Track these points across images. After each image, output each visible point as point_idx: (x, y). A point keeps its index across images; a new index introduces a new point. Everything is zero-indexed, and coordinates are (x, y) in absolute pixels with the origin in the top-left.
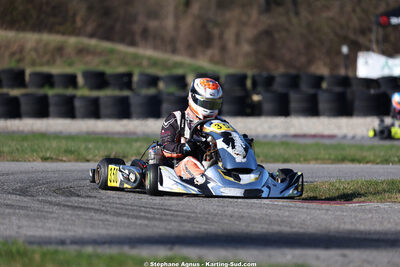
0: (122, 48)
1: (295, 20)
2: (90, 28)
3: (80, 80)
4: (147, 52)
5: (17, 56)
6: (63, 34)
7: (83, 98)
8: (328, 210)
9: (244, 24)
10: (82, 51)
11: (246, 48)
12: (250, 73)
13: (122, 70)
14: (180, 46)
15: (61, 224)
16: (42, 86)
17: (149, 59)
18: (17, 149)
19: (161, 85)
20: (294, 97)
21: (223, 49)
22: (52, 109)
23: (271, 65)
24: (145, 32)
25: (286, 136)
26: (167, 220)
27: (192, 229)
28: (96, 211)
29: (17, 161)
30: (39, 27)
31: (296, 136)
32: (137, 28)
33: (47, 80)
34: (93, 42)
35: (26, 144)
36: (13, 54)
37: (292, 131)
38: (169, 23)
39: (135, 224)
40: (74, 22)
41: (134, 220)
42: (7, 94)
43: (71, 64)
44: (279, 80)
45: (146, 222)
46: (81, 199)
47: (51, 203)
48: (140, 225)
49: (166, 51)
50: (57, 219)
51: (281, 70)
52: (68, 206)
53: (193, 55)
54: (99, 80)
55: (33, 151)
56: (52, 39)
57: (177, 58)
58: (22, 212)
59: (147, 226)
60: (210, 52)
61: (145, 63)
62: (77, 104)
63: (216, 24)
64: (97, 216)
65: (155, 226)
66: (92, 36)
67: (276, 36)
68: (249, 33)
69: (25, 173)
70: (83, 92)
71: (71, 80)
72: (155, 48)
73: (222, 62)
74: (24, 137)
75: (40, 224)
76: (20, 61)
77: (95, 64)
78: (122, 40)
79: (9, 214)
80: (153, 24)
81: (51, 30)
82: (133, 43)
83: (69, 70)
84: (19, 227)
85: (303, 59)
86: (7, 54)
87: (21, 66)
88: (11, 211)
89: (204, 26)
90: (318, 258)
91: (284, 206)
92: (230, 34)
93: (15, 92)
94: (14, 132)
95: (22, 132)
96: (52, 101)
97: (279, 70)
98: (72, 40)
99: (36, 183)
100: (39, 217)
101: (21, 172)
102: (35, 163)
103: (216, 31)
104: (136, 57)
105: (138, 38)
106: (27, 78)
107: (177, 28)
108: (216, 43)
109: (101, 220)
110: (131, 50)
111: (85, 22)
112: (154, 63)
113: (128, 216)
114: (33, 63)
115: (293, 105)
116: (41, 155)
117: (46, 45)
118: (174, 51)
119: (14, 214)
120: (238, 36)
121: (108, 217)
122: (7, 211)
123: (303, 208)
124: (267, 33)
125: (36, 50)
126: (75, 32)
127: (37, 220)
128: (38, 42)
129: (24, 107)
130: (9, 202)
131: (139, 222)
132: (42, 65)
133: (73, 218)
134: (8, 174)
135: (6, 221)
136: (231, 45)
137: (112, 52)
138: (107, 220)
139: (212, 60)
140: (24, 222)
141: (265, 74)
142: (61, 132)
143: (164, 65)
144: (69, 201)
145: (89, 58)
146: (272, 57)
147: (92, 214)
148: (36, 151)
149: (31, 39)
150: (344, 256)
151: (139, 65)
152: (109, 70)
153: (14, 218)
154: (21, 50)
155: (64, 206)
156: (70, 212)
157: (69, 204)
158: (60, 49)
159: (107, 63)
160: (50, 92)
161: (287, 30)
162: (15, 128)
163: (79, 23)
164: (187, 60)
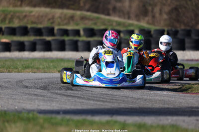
0: (103, 16)
1: (189, 3)
2: (87, 7)
3: (82, 33)
4: (115, 18)
5: (51, 21)
6: (74, 9)
7: (83, 41)
8: (194, 97)
9: (164, 5)
10: (83, 18)
11: (165, 16)
12: (166, 29)
13: (103, 27)
14: (132, 15)
15: (59, 104)
16: (62, 35)
17: (116, 22)
18: (47, 67)
19: (122, 35)
20: (187, 40)
21: (154, 17)
22: (67, 47)
23: (177, 25)
24: (114, 9)
25: (183, 60)
26: (113, 102)
27: (124, 107)
28: (78, 97)
29: (46, 72)
30: (62, 6)
31: (188, 60)
32: (110, 7)
33: (65, 32)
34: (89, 14)
35: (51, 64)
36: (49, 20)
37: (186, 58)
38: (127, 4)
39: (96, 104)
40: (79, 4)
41: (96, 102)
42: (45, 39)
43: (77, 25)
44: (180, 32)
45: (102, 103)
46: (72, 92)
47: (57, 94)
48: (99, 104)
49: (125, 18)
50: (58, 101)
51: (183, 27)
52: (65, 95)
53: (138, 20)
54: (91, 32)
55: (55, 67)
56: (68, 12)
57: (131, 22)
58: (41, 98)
59: (102, 105)
60: (147, 19)
61: (114, 24)
62: (80, 44)
63: (150, 5)
64: (78, 100)
65: (106, 105)
66: (88, 11)
67: (180, 10)
68: (167, 9)
69: (48, 78)
70: (83, 38)
71: (77, 33)
72: (120, 16)
73: (153, 24)
74: (52, 60)
75: (49, 104)
76: (52, 23)
77: (90, 25)
78: (103, 13)
79: (35, 99)
80: (118, 5)
81: (68, 8)
82: (108, 14)
83: (76, 28)
84: (38, 106)
85: (193, 22)
86: (46, 20)
87: (53, 25)
88: (36, 97)
89: (144, 6)
90: (184, 121)
91: (173, 95)
92: (157, 10)
93: (49, 38)
94: (48, 58)
95: (52, 58)
96: (67, 43)
97: (181, 27)
98: (78, 13)
99: (52, 83)
100: (49, 100)
101: (46, 78)
102: (55, 74)
103: (150, 8)
104: (110, 21)
105: (111, 12)
106: (55, 31)
107: (130, 7)
108: (150, 14)
109: (80, 102)
110: (107, 17)
111: (85, 3)
112: (119, 24)
113: (94, 100)
114: (59, 24)
115: (187, 45)
116: (58, 69)
117: (65, 15)
118: (129, 18)
119: (37, 99)
120: (161, 10)
121: (83, 101)
122: (34, 97)
123: (182, 96)
124: (176, 9)
125: (60, 17)
126: (80, 9)
127: (48, 102)
128: (62, 13)
129: (53, 46)
130: (36, 93)
131: (99, 103)
132: (63, 25)
133: (66, 101)
134: (39, 79)
135: (32, 103)
136: (157, 15)
137: (98, 18)
138: (83, 102)
139: (148, 23)
140: (41, 103)
141: (173, 29)
142: (71, 58)
143: (124, 25)
144: (66, 93)
145: (87, 22)
146: (178, 21)
147: (76, 99)
148: (56, 67)
149: (58, 12)
150: (197, 120)
151: (112, 25)
152: (96, 27)
153: (37, 101)
154: (53, 17)
155: (63, 95)
156: (65, 98)
157: (66, 94)
158: (72, 17)
159: (95, 24)
160: (66, 38)
161: (185, 8)
162: (48, 56)
163: (82, 4)
164: (135, 23)
